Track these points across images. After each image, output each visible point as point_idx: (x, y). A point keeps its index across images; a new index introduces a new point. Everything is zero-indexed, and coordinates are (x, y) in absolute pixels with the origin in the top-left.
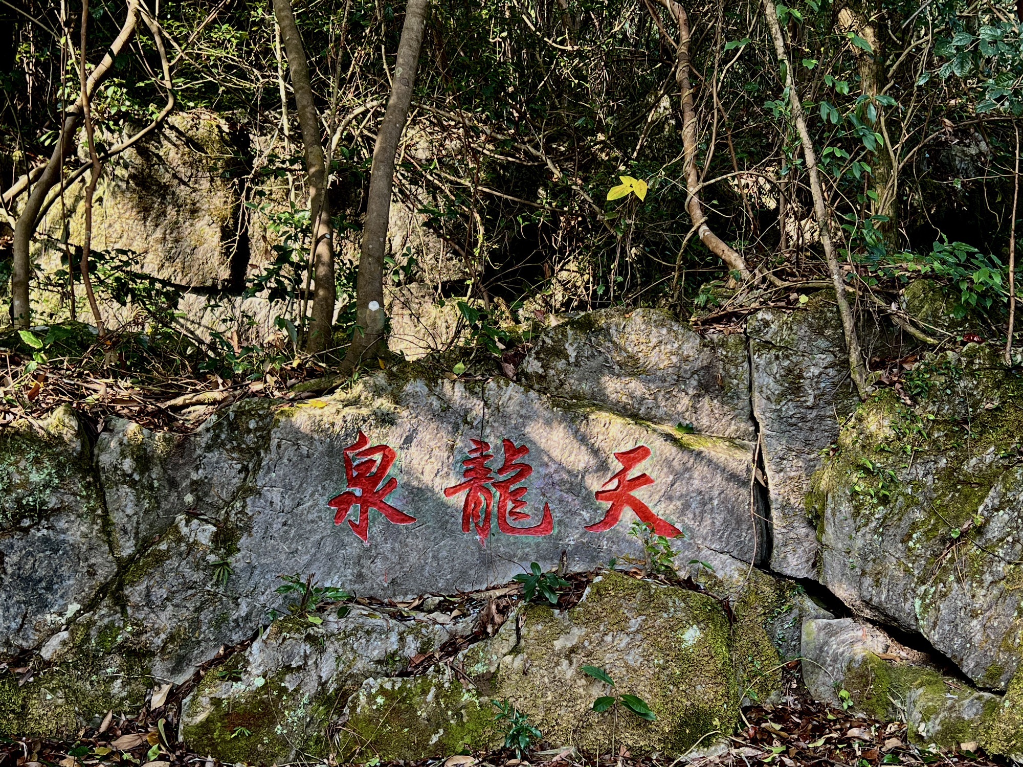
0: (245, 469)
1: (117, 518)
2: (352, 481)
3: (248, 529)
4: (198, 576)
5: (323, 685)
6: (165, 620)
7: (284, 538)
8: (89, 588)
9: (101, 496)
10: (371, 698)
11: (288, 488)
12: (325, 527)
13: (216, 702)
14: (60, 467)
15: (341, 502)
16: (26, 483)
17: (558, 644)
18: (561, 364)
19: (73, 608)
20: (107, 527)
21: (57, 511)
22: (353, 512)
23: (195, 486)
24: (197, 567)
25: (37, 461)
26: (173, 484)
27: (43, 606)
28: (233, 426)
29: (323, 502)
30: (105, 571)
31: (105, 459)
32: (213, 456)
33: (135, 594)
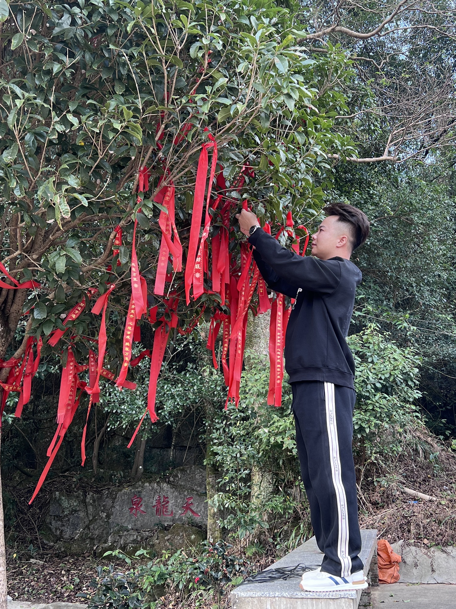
0: (113, 502)
1: (89, 512)
2: (133, 505)
3: (112, 514)
4: (103, 524)
5: (121, 545)
6: (97, 532)
7: (120, 516)
8: (84, 525)
9: (86, 508)
10: (130, 548)
11: (120, 506)
12: (128, 514)
13: (102, 548)
14: (79, 502)
15: (132, 509)
16: (73, 505)
17: (166, 538)
18: (177, 479)
19: (81, 529)
20: (87, 514)
21: (78, 511)
22: (134, 511)
23: (104, 506)
24: (103, 522)
25: (75, 501)
26: (100, 505)
27: (76, 529)
28: (111, 494)
29: (127, 509)
30: (87, 523)
31: (87, 500)
32: (107, 499)
33: (91, 527)
